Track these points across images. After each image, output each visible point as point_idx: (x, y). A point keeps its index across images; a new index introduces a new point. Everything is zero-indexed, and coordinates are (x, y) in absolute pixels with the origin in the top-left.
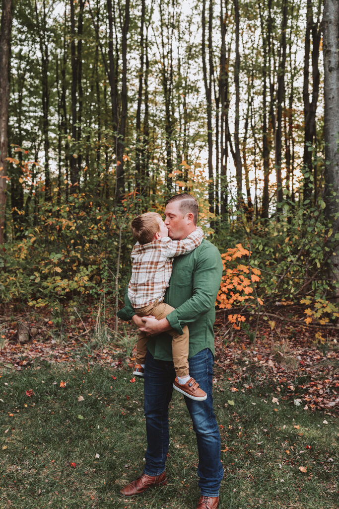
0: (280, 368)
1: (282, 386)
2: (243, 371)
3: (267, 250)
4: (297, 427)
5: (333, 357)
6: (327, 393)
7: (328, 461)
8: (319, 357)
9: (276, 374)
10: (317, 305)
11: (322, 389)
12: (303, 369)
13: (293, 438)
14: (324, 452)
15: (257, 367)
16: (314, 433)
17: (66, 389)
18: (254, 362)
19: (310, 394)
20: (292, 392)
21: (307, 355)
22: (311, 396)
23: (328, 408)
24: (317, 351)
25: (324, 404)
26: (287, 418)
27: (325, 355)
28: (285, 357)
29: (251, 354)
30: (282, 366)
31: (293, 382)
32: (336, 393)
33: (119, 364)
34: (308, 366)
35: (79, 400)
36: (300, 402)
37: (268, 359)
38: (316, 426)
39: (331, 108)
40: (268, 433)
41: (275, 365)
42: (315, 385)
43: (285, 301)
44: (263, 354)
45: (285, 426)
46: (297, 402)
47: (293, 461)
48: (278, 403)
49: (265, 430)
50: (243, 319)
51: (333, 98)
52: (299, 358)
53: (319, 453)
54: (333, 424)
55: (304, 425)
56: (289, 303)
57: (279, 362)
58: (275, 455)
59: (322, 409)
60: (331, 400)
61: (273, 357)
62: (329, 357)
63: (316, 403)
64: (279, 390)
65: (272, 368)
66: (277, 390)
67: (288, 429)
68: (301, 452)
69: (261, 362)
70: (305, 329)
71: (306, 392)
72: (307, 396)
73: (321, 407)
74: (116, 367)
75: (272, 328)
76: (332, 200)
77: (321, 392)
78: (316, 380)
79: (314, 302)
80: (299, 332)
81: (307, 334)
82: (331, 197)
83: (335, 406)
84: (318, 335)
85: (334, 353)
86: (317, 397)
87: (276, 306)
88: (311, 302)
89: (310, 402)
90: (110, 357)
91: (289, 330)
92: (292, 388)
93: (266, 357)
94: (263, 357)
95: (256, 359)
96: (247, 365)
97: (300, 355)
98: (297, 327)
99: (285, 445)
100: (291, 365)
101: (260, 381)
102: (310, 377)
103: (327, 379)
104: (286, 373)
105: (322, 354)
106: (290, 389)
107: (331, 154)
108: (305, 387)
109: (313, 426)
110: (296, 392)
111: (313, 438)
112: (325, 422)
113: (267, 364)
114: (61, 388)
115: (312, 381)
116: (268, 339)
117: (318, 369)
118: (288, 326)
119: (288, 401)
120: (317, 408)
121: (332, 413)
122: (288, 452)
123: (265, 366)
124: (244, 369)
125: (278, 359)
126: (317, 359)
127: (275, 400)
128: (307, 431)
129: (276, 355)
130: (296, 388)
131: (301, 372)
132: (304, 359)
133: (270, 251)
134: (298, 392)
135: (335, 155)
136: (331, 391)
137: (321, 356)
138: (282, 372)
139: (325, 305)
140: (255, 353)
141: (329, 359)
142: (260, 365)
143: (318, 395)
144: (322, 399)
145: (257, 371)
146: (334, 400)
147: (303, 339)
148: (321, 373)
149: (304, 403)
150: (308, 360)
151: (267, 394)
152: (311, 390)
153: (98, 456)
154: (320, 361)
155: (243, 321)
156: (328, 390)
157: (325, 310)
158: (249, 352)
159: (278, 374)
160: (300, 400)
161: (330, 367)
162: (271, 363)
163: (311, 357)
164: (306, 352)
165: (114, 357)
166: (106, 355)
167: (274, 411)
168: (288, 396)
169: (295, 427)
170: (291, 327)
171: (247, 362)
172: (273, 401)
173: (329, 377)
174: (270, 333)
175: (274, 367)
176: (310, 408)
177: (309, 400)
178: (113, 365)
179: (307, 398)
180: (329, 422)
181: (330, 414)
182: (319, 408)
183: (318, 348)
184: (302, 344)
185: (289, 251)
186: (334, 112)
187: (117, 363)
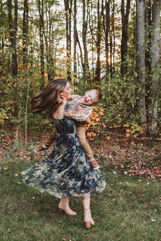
0: (115, 159)
1: (117, 166)
2: (97, 160)
3: (107, 99)
4: (127, 183)
5: (141, 152)
6: (139, 168)
7: (142, 196)
8: (134, 153)
9: (114, 161)
10: (133, 127)
11: (137, 167)
12: (127, 158)
13: (125, 188)
14: (140, 193)
15: (104, 158)
16: (135, 185)
17: (7, 170)
18: (102, 156)
19: (131, 169)
20: (122, 168)
21: (128, 152)
22: (132, 170)
23: (140, 174)
24: (133, 150)
25: (138, 173)
26: (121, 180)
27: (137, 151)
28: (118, 153)
29: (100, 152)
30: (116, 158)
31: (123, 164)
32: (144, 168)
33: (31, 159)
34: (129, 157)
35: (16, 176)
36: (127, 173)
37: (109, 154)
38: (135, 182)
39: (139, 22)
40: (113, 186)
41: (112, 157)
42: (133, 165)
43: (116, 126)
44: (106, 152)
45: (121, 183)
46: (126, 173)
47: (126, 196)
48: (116, 174)
49: (112, 185)
50: (95, 135)
51: (141, 16)
52: (125, 153)
53: (138, 193)
54: (143, 181)
55: (130, 182)
56: (118, 126)
57: (115, 156)
58: (117, 195)
59: (138, 175)
60: (142, 171)
61: (111, 153)
62: (139, 152)
63: (134, 173)
64: (116, 168)
65: (111, 159)
66: (115, 168)
67: (123, 184)
68: (130, 193)
69: (105, 156)
70: (125, 140)
71: (130, 168)
72: (130, 170)
73: (137, 174)
74: (30, 160)
75: (108, 140)
76: (141, 72)
77: (137, 168)
78: (134, 163)
79: (131, 126)
80: (122, 142)
81: (126, 143)
82: (140, 70)
83: (144, 173)
84: (133, 143)
85: (142, 151)
86: (135, 170)
87: (110, 128)
88: (129, 125)
89: (132, 173)
90: (25, 156)
91: (117, 141)
92: (123, 167)
93: (107, 153)
94: (106, 153)
95: (103, 155)
96: (99, 158)
97: (125, 152)
98: (121, 139)
99: (122, 190)
100: (121, 156)
101: (106, 164)
102: (131, 162)
103: (139, 162)
104: (119, 160)
105: (136, 151)
106: (121, 167)
107: (140, 47)
108: (128, 166)
109: (134, 182)
110: (124, 168)
111: (135, 187)
112: (140, 181)
113: (108, 157)
114: (4, 170)
115: (132, 163)
116: (106, 146)
117: (134, 158)
118: (117, 139)
119: (121, 173)
120: (135, 175)
121: (143, 177)
122: (124, 193)
123: (108, 158)
124: (97, 159)
125: (114, 154)
126: (133, 154)
127: (114, 172)
128: (132, 185)
129: (113, 152)
130: (124, 167)
131: (126, 160)
132: (127, 154)
133: (109, 99)
134: (126, 168)
135: (141, 48)
136: (141, 167)
137: (135, 152)
138: (116, 160)
139: (136, 127)
140: (102, 151)
141: (139, 153)
142: (105, 157)
143: (136, 169)
144: (137, 171)
145: (104, 160)
146: (143, 171)
147: (125, 145)
148: (136, 160)
149: (129, 173)
150: (129, 154)
151: (110, 170)
152: (132, 168)
153: (34, 198)
154: (135, 154)
155: (95, 136)
156: (140, 167)
157: (136, 130)
158: (99, 151)
159: (115, 161)
160: (127, 172)
161: (140, 157)
162: (110, 156)
163: (131, 153)
164: (127, 150)
165: (27, 156)
166: (23, 155)
167: (115, 177)
168: (121, 171)
169: (126, 183)
170: (118, 139)
171: (98, 156)
172: (114, 173)
173: (140, 161)
174: (107, 143)
175: (112, 158)
176: (132, 175)
177: (131, 172)
178: (28, 159)
179: (130, 171)
180: (141, 180)
181: (142, 177)
182: (136, 175)
183: (133, 149)
184: (124, 148)
185: (119, 98)
186: (141, 24)
187: (30, 158)
